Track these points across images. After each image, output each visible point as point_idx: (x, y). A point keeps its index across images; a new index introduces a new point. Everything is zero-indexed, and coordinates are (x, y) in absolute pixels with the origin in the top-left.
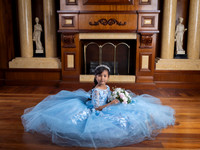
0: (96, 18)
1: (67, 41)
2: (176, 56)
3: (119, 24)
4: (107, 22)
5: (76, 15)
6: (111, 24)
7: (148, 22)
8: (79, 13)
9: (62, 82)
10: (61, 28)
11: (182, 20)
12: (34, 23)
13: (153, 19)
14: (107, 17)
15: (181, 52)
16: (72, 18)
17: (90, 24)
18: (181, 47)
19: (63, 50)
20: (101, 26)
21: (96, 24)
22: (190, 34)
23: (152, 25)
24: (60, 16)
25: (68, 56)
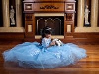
0: (43, 5)
1: (28, 17)
2: (85, 25)
3: (55, 8)
4: (49, 7)
5: (33, 4)
6: (51, 9)
7: (70, 7)
8: (34, 3)
9: (25, 39)
10: (25, 10)
11: (87, 7)
13: (72, 5)
14: (49, 5)
15: (87, 23)
16: (31, 5)
17: (40, 8)
18: (87, 21)
19: (26, 22)
20: (46, 10)
21: (43, 8)
22: (92, 14)
23: (72, 9)
24: (24, 4)
25: (29, 25)
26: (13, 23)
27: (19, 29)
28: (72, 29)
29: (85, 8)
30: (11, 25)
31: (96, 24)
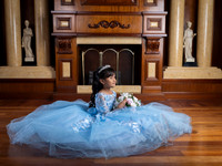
0: (97, 19)
1: (62, 46)
3: (122, 27)
4: (108, 25)
5: (73, 17)
6: (113, 27)
7: (154, 24)
8: (76, 14)
9: (56, 94)
10: (55, 30)
12: (23, 27)
13: (159, 21)
14: (109, 18)
16: (68, 20)
17: (90, 26)
18: (190, 54)
19: (57, 56)
20: (102, 30)
21: (96, 27)
22: (200, 39)
23: (159, 27)
24: (55, 17)
25: (64, 64)
26: (30, 59)
27: (43, 72)
28: (159, 73)
29: (185, 27)
30: (25, 64)
31: (209, 62)
